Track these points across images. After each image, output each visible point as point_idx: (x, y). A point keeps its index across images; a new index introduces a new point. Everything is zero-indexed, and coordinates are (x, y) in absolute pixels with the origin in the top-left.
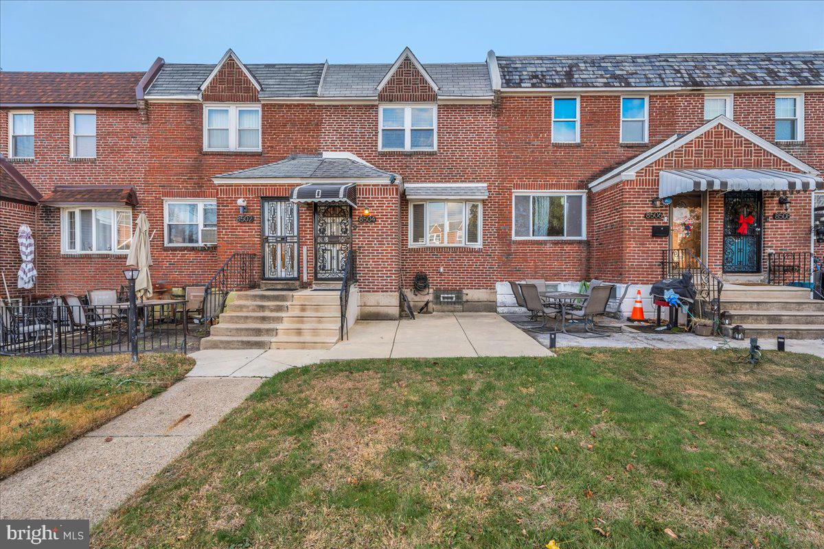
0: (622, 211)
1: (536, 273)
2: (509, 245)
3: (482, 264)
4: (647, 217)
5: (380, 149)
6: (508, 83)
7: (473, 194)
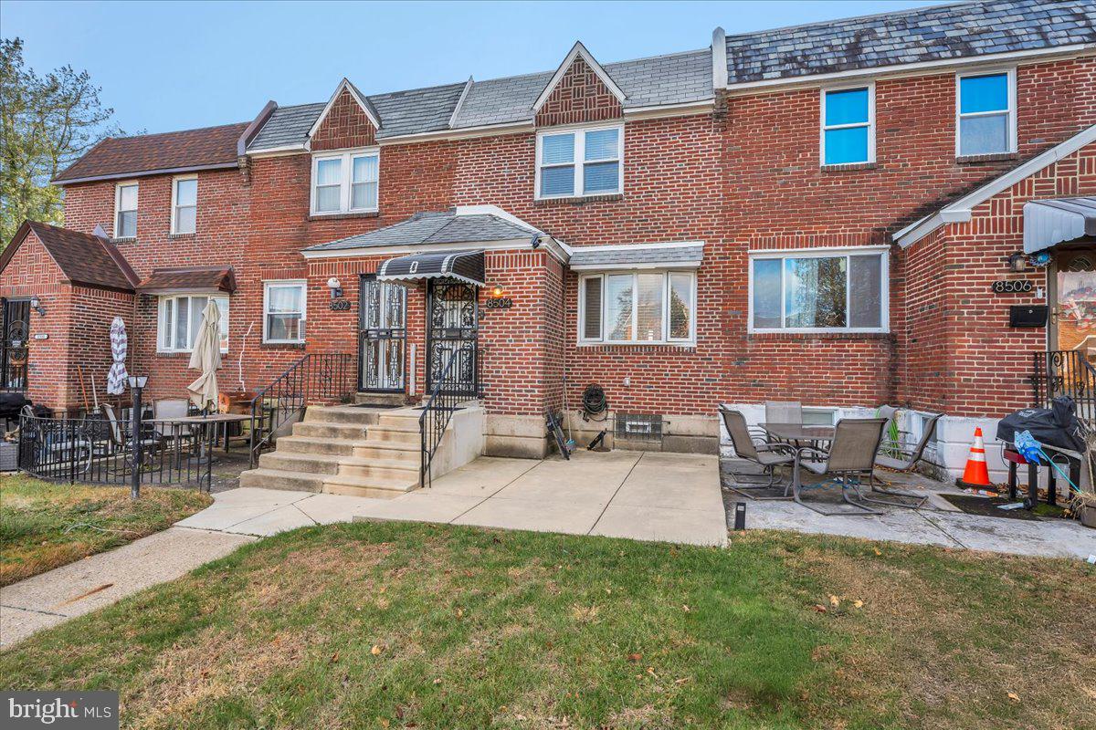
0: (945, 279)
1: (791, 390)
2: (743, 342)
3: (696, 373)
4: (1000, 289)
5: (537, 197)
6: (740, 76)
7: (678, 259)
